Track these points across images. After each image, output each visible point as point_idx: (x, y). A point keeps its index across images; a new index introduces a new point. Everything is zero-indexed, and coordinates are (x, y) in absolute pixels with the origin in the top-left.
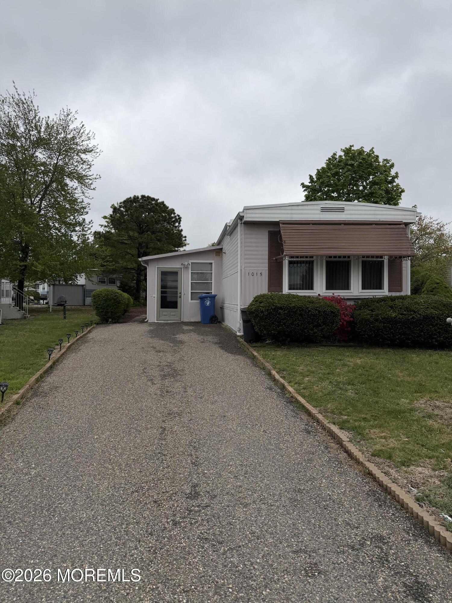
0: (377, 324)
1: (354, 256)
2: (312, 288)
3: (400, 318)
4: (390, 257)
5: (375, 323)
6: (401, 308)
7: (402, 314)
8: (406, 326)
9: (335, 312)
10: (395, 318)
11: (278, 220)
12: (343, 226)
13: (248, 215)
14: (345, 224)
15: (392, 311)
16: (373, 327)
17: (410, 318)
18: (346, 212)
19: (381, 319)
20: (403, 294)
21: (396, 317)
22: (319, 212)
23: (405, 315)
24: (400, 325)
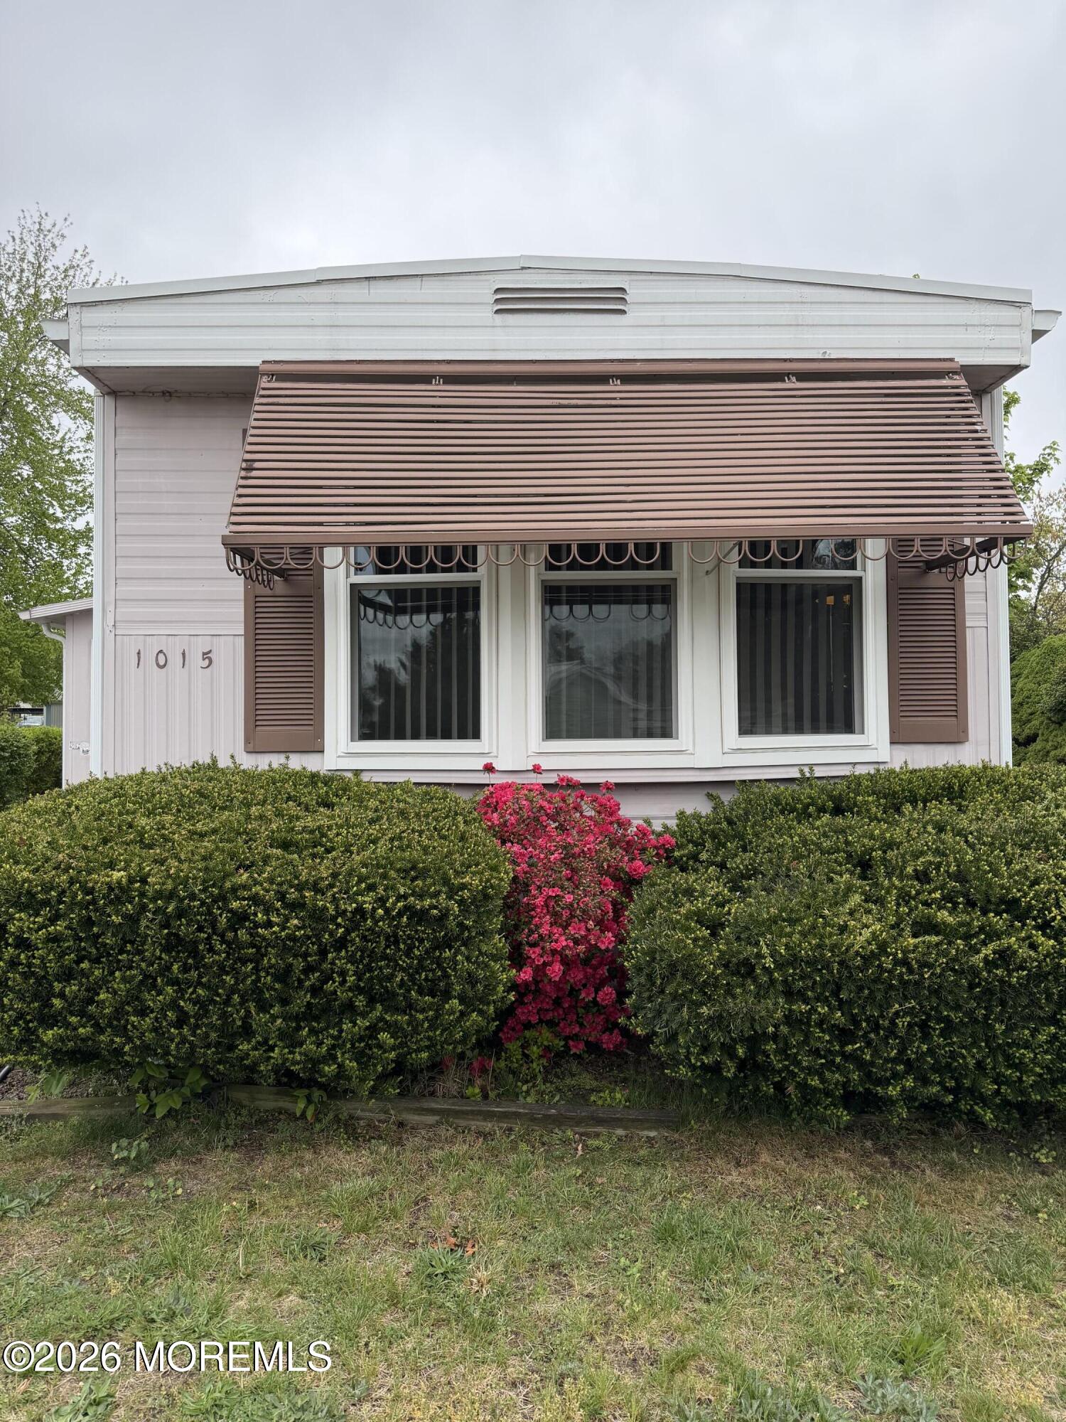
0: (742, 1002)
1: (698, 542)
2: (469, 728)
3: (905, 962)
4: (900, 544)
5: (729, 991)
6: (923, 877)
7: (925, 927)
8: (956, 1017)
9: (444, 915)
10: (868, 959)
11: (253, 360)
12: (616, 386)
13: (90, 339)
14: (627, 379)
15: (856, 899)
16: (718, 1021)
17: (977, 959)
18: (633, 315)
19: (769, 962)
20: (967, 756)
21: (883, 947)
22: (486, 314)
23: (948, 933)
24: (910, 1012)
